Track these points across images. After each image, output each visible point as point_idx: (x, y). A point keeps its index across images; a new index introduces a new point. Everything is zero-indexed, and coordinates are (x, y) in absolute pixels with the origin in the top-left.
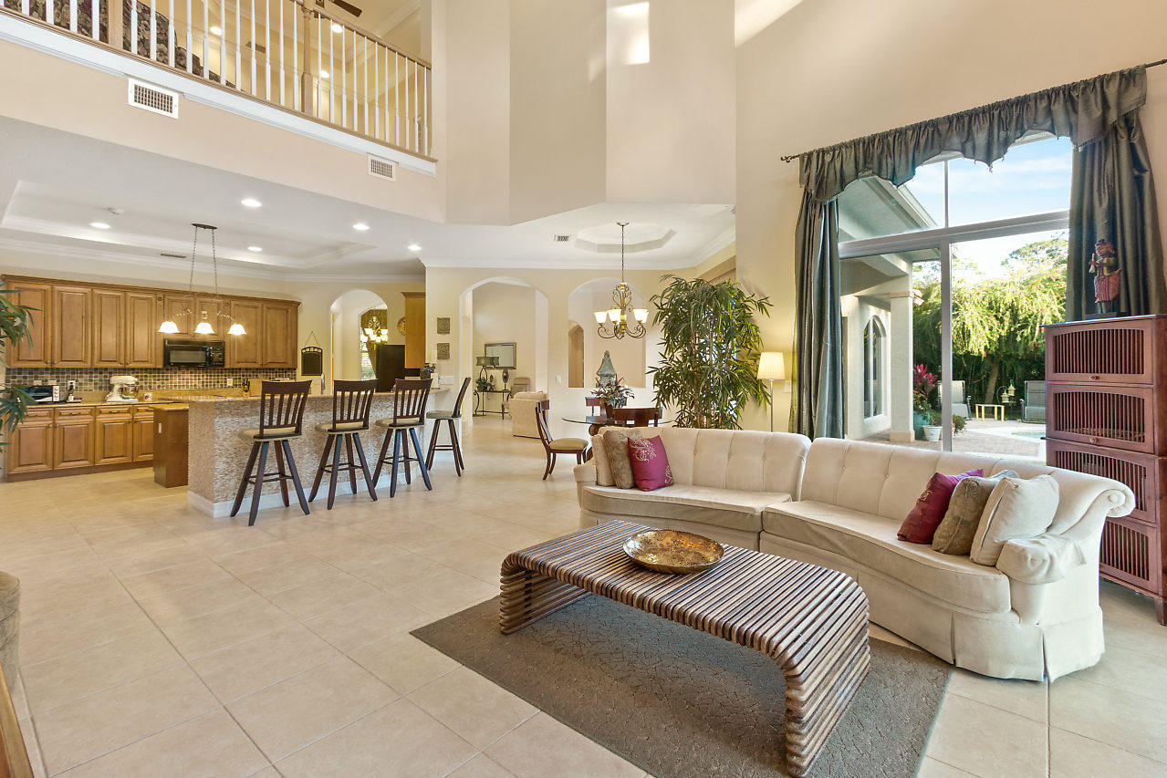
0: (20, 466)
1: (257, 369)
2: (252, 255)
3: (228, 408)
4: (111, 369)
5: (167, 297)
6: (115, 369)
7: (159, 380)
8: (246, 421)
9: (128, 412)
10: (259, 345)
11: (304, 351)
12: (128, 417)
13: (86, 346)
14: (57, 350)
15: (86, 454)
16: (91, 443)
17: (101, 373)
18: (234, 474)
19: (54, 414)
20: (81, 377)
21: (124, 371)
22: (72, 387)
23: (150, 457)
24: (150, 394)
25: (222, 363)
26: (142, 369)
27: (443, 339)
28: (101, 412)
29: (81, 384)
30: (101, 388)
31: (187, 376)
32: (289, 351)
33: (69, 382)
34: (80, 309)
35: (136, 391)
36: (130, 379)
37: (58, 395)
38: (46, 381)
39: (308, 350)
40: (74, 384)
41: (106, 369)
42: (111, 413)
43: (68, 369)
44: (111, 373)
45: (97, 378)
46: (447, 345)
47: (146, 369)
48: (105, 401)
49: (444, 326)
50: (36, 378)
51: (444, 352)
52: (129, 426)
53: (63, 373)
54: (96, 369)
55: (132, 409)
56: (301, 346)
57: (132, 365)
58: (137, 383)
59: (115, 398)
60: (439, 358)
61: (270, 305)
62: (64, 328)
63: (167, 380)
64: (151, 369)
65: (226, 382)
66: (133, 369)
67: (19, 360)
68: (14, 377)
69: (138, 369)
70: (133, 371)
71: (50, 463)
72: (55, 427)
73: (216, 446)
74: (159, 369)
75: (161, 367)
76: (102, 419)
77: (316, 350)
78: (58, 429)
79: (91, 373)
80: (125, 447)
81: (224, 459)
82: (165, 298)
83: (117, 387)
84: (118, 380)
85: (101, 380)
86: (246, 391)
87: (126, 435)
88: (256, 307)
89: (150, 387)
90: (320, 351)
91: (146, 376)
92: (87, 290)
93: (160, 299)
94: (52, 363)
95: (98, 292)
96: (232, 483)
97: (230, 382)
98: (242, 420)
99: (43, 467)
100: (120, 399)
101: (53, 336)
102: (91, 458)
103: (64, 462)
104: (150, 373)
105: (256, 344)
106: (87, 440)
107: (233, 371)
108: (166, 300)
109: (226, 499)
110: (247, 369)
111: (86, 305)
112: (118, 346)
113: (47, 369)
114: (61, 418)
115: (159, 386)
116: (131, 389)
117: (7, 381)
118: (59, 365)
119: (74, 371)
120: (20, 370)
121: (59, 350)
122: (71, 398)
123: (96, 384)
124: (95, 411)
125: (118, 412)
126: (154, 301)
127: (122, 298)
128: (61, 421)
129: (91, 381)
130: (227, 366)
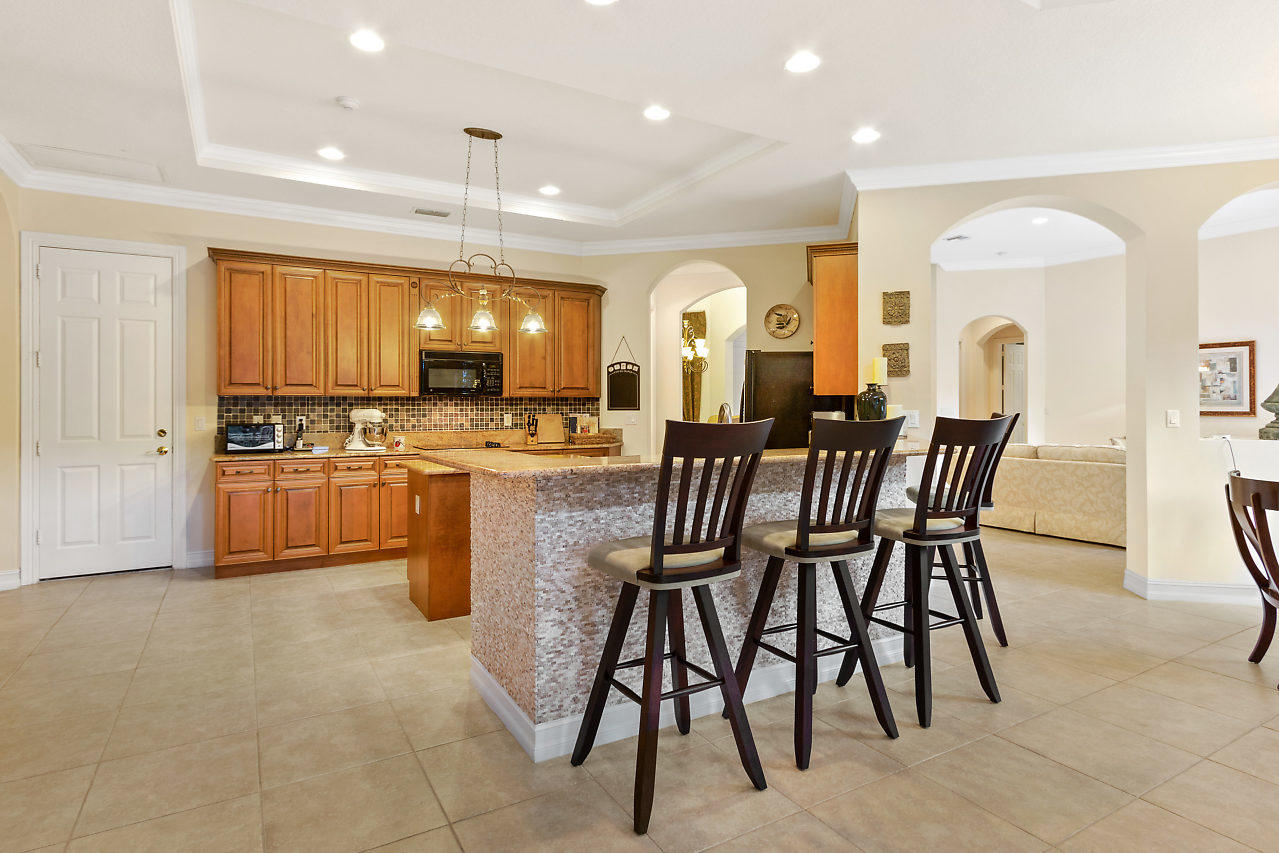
0: (230, 553)
1: (544, 399)
2: (543, 205)
3: (563, 488)
4: (351, 398)
5: (424, 283)
6: (356, 398)
7: (413, 416)
8: (596, 520)
9: (373, 468)
10: (548, 358)
11: (611, 369)
12: (372, 476)
13: (318, 362)
14: (280, 368)
15: (318, 537)
16: (324, 517)
17: (338, 405)
18: (573, 651)
19: (275, 470)
20: (313, 411)
21: (368, 401)
22: (301, 425)
23: (403, 543)
24: (402, 439)
25: (498, 390)
26: (391, 399)
27: (896, 335)
28: (336, 468)
29: (313, 422)
30: (338, 428)
31: (451, 409)
32: (591, 371)
33: (298, 418)
34: (310, 301)
35: (383, 433)
36: (376, 415)
37: (281, 439)
38: (269, 416)
39: (617, 367)
40: (304, 422)
41: (345, 398)
42: (349, 469)
43: (297, 398)
44: (351, 405)
45: (334, 412)
46: (904, 348)
47: (397, 399)
48: (343, 448)
49: (897, 308)
50: (256, 412)
51: (898, 360)
52: (375, 491)
53: (290, 405)
54: (332, 398)
55: (379, 463)
56: (606, 362)
57: (379, 392)
58: (385, 421)
59: (356, 444)
60: (890, 374)
61: (564, 294)
62: (288, 333)
63: (424, 416)
64: (402, 398)
65: (502, 420)
66: (380, 399)
67: (231, 384)
68: (229, 411)
69: (386, 398)
70: (380, 401)
71: (270, 550)
72: (276, 491)
73: (540, 583)
74: (414, 399)
75: (415, 394)
76: (340, 478)
77: (630, 367)
78: (279, 495)
79: (326, 405)
80: (369, 526)
81: (554, 615)
82: (422, 281)
83: (358, 427)
84: (359, 415)
85: (338, 416)
86: (532, 435)
87: (369, 504)
88: (544, 297)
89: (402, 427)
90: (636, 369)
91: (397, 410)
92: (318, 271)
93: (414, 286)
94: (274, 388)
95: (331, 274)
96: (571, 674)
97: (508, 420)
98: (589, 516)
99: (261, 557)
100: (362, 446)
101: (274, 346)
102: (324, 541)
103: (288, 548)
104: (402, 405)
105: (544, 358)
106: (318, 513)
107: (512, 401)
108: (423, 285)
109: (559, 712)
110: (530, 399)
111: (317, 294)
112: (359, 360)
113: (269, 398)
114: (283, 476)
115: (414, 426)
116: (378, 430)
117: (220, 417)
118: (283, 391)
119: (303, 401)
120: (236, 400)
121: (283, 368)
122: (300, 445)
123: (332, 422)
124: (329, 466)
125: (360, 468)
126: (406, 286)
127: (364, 283)
128: (283, 484)
129: (326, 416)
130: (506, 394)
